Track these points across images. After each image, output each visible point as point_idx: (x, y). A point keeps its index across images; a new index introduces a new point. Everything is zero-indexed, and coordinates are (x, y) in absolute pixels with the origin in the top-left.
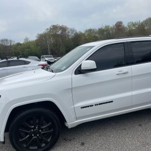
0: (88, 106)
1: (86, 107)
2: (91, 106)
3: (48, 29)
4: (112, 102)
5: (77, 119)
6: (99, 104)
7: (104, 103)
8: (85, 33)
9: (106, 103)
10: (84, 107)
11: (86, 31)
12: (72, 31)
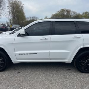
0: (23, 54)
1: (21, 54)
2: (24, 54)
3: (58, 11)
4: (37, 54)
5: (17, 59)
6: (29, 54)
7: (32, 54)
8: (82, 15)
9: (33, 54)
10: (20, 54)
11: (84, 13)
12: (74, 12)
